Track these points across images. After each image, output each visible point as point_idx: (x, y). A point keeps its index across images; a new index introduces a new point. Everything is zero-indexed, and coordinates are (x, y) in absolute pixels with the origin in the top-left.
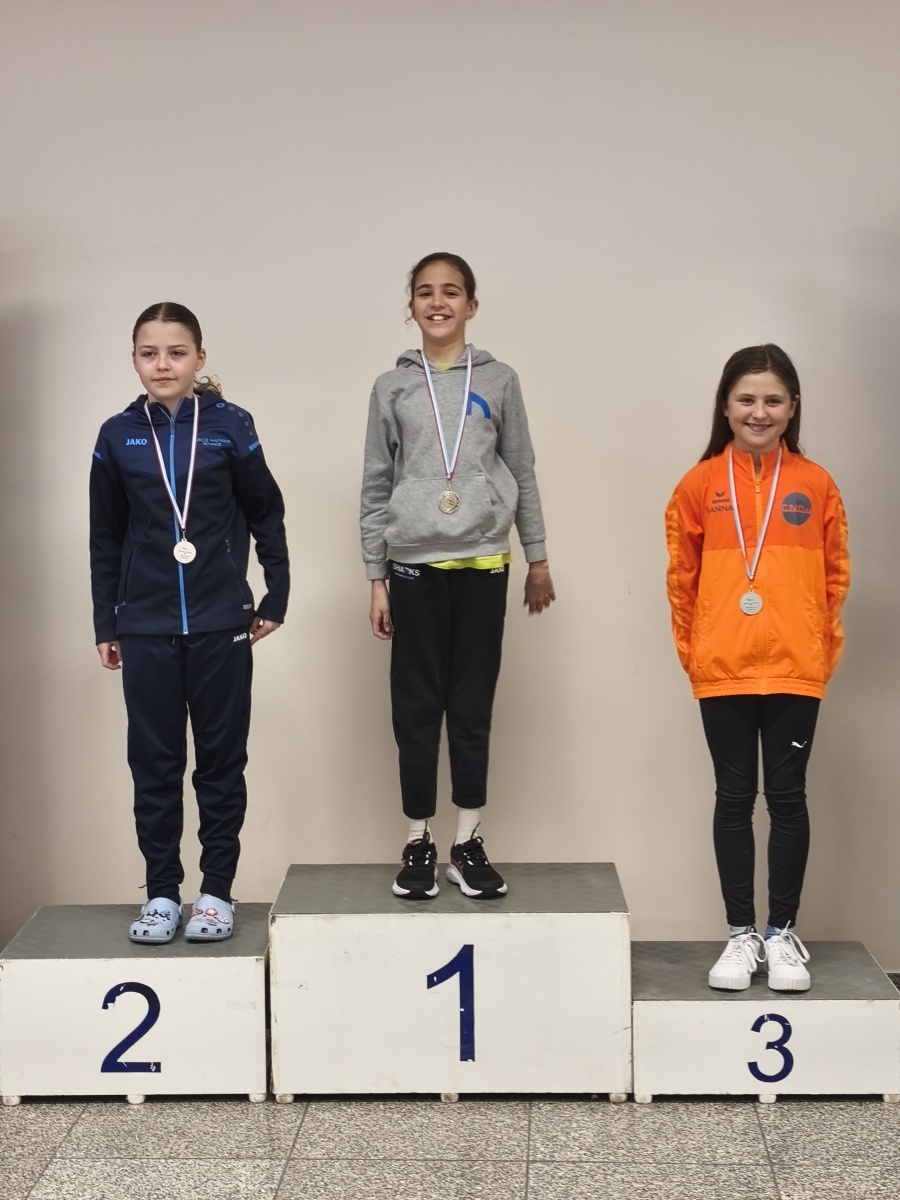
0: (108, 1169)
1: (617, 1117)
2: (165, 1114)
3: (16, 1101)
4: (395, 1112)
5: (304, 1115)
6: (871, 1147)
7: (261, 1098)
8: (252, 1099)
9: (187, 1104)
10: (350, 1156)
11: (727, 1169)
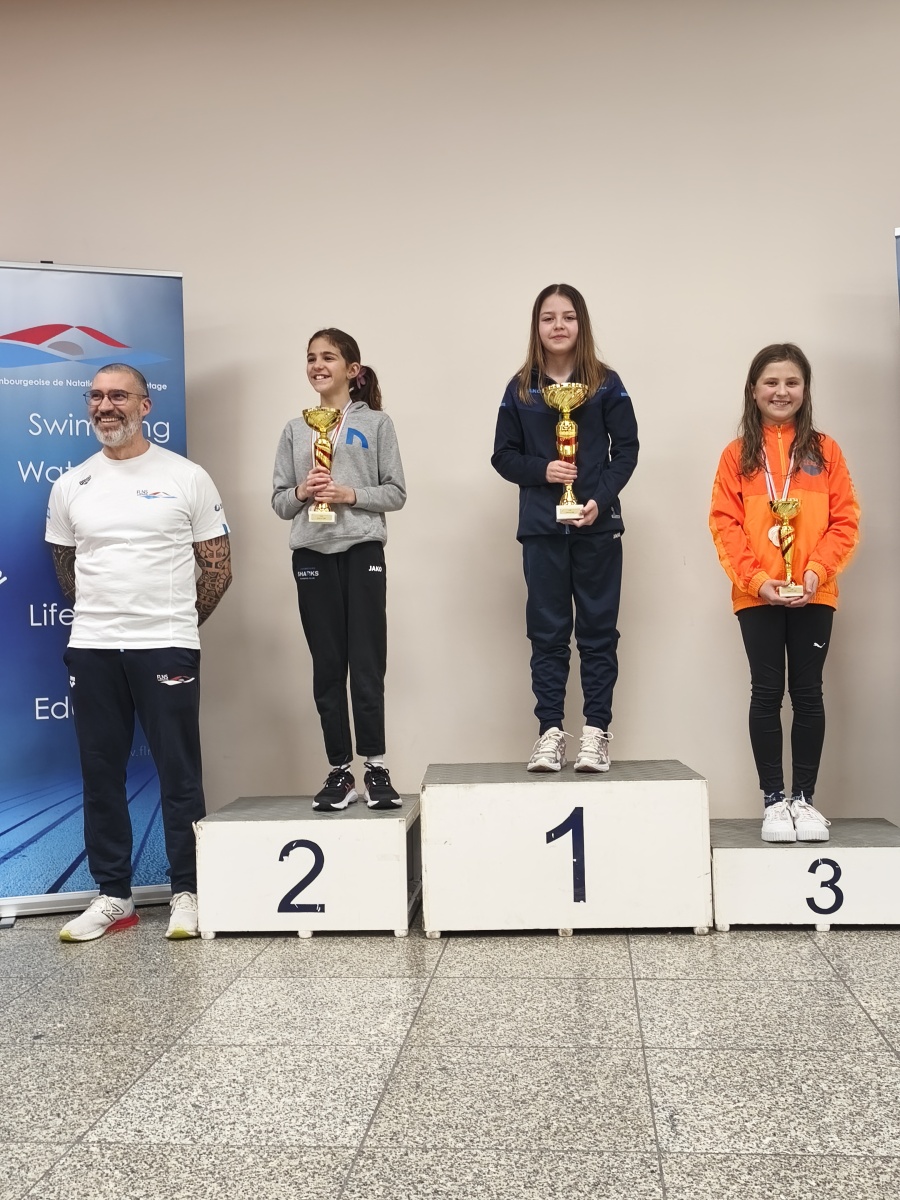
2: (331, 946)
3: (211, 936)
4: (517, 946)
5: (446, 948)
7: (404, 933)
8: (396, 934)
11: (806, 984)
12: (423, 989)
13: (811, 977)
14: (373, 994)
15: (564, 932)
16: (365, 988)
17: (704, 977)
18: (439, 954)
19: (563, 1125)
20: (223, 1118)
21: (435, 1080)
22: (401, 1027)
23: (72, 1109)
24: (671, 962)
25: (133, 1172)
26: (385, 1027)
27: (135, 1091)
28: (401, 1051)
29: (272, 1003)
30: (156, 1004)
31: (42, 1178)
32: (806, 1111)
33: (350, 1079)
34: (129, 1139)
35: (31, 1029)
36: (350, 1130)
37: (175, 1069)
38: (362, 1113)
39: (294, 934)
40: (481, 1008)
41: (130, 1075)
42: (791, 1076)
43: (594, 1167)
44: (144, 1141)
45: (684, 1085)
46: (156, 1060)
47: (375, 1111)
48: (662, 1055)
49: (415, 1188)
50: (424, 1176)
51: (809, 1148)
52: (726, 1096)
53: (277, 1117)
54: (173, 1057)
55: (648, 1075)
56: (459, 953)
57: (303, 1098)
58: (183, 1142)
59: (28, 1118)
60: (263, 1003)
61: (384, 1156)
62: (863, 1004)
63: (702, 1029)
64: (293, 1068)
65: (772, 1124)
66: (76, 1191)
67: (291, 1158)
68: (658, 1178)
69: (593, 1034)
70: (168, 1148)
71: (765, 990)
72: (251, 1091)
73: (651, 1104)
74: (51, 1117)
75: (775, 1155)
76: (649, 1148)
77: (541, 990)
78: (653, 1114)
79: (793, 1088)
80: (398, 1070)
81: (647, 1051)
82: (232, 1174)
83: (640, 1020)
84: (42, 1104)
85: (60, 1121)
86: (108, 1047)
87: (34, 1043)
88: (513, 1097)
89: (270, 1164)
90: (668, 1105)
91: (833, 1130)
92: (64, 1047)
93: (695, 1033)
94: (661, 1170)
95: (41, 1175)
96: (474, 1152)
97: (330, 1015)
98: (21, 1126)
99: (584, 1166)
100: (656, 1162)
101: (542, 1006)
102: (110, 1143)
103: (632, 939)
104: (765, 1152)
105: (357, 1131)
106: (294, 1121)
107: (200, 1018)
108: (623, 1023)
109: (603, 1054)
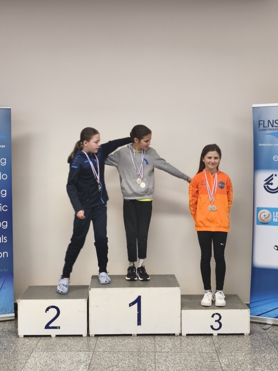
0: (47, 354)
1: (177, 340)
2: (61, 340)
3: (23, 336)
4: (120, 339)
5: (97, 340)
6: (242, 348)
7: (86, 336)
8: (83, 336)
9: (67, 337)
10: (109, 351)
11: (206, 354)
12: (91, 356)
13: (208, 351)
14: (76, 358)
15: (134, 335)
16: (73, 356)
17: (176, 351)
18: (96, 342)
24: (167, 345)
29: (45, 361)
30: (9, 361)
39: (50, 336)
40: (109, 362)
56: (102, 342)
60: (42, 361)
62: (221, 361)
71: (193, 356)
83: (155, 367)
101: (127, 362)
103: (156, 336)
107: (24, 366)
108: (150, 368)
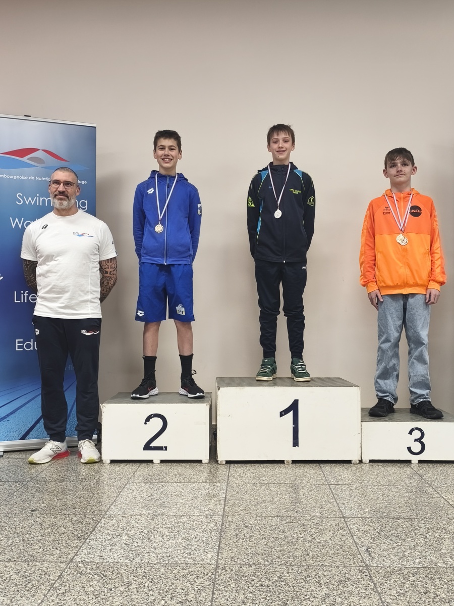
0: (152, 486)
2: (171, 468)
7: (207, 462)
10: (253, 482)
11: (413, 488)
12: (225, 488)
13: (414, 484)
14: (200, 491)
15: (288, 462)
16: (195, 488)
17: (363, 484)
18: (228, 472)
19: (315, 554)
20: (142, 550)
21: (245, 532)
22: (219, 507)
23: (63, 546)
24: (345, 476)
25: (104, 576)
26: (211, 506)
27: (94, 537)
28: (223, 519)
29: (150, 495)
30: (90, 495)
31: (58, 579)
32: (432, 547)
33: (201, 532)
34: (97, 560)
35: (28, 507)
36: (209, 556)
37: (110, 526)
38: (212, 548)
39: (151, 461)
40: (257, 497)
41: (88, 529)
42: (420, 531)
43: (336, 573)
44: (105, 561)
45: (369, 535)
46: (99, 522)
47: (219, 546)
48: (354, 520)
49: (251, 583)
50: (253, 578)
51: (439, 564)
52: (391, 540)
53: (170, 550)
54: (108, 521)
55: (350, 530)
56: (238, 471)
57: (180, 540)
58: (125, 561)
59: (41, 550)
60: (145, 495)
61: (230, 568)
62: (444, 497)
63: (370, 508)
64: (171, 526)
65: (418, 553)
66: (77, 586)
67: (183, 569)
68: (370, 578)
69: (317, 511)
70: (118, 564)
71: (395, 490)
72: (152, 537)
73: (355, 544)
74: (53, 550)
75: (423, 568)
76: (361, 564)
77: (284, 489)
78: (357, 548)
79: (422, 537)
80: (224, 527)
81: (346, 519)
82: (155, 577)
83: (338, 504)
84: (46, 543)
85: (58, 552)
86: (72, 516)
87: (32, 514)
88: (286, 540)
89: (174, 572)
90: (364, 544)
91: (448, 556)
92: (49, 515)
93: (367, 510)
94: (370, 575)
95: (57, 578)
96: (275, 566)
97: (181, 501)
98: (39, 554)
99: (331, 573)
100: (366, 571)
101: (287, 497)
102: (88, 562)
103: (322, 466)
104: (418, 566)
105: (213, 556)
106: (179, 551)
107: (114, 501)
108: (329, 505)
109: (324, 520)
